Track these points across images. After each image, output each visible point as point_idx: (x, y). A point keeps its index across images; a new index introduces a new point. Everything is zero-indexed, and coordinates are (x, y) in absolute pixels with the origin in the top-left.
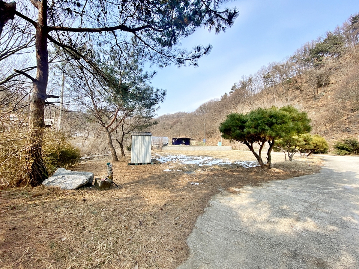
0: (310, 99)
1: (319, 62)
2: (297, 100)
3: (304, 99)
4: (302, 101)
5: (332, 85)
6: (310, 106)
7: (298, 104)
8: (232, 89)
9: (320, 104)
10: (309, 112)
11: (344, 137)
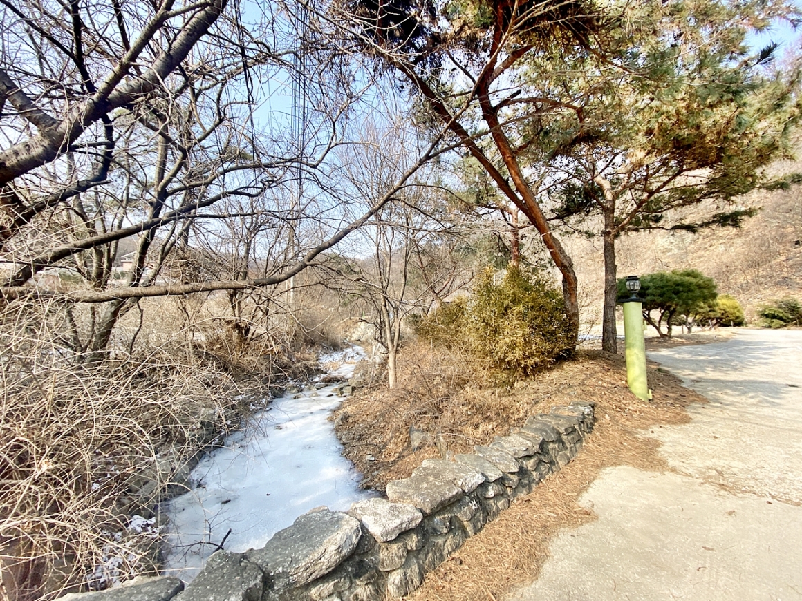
10: (711, 246)
11: (780, 295)
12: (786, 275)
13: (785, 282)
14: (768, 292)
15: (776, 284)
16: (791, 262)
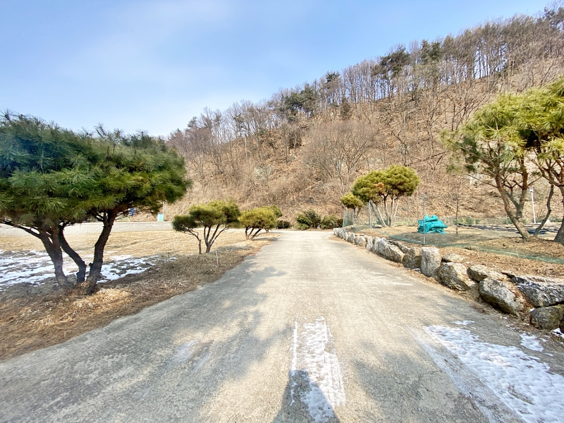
0: (282, 161)
1: (293, 116)
2: (270, 160)
3: (277, 159)
4: (274, 162)
5: (304, 147)
6: (281, 170)
7: (270, 165)
8: (189, 126)
9: (291, 168)
10: (280, 176)
11: (307, 208)
12: (311, 197)
13: (310, 201)
14: (302, 206)
15: (307, 202)
16: (313, 189)
